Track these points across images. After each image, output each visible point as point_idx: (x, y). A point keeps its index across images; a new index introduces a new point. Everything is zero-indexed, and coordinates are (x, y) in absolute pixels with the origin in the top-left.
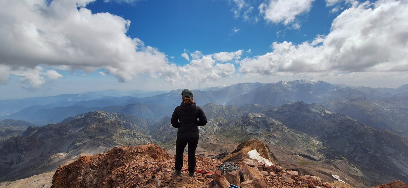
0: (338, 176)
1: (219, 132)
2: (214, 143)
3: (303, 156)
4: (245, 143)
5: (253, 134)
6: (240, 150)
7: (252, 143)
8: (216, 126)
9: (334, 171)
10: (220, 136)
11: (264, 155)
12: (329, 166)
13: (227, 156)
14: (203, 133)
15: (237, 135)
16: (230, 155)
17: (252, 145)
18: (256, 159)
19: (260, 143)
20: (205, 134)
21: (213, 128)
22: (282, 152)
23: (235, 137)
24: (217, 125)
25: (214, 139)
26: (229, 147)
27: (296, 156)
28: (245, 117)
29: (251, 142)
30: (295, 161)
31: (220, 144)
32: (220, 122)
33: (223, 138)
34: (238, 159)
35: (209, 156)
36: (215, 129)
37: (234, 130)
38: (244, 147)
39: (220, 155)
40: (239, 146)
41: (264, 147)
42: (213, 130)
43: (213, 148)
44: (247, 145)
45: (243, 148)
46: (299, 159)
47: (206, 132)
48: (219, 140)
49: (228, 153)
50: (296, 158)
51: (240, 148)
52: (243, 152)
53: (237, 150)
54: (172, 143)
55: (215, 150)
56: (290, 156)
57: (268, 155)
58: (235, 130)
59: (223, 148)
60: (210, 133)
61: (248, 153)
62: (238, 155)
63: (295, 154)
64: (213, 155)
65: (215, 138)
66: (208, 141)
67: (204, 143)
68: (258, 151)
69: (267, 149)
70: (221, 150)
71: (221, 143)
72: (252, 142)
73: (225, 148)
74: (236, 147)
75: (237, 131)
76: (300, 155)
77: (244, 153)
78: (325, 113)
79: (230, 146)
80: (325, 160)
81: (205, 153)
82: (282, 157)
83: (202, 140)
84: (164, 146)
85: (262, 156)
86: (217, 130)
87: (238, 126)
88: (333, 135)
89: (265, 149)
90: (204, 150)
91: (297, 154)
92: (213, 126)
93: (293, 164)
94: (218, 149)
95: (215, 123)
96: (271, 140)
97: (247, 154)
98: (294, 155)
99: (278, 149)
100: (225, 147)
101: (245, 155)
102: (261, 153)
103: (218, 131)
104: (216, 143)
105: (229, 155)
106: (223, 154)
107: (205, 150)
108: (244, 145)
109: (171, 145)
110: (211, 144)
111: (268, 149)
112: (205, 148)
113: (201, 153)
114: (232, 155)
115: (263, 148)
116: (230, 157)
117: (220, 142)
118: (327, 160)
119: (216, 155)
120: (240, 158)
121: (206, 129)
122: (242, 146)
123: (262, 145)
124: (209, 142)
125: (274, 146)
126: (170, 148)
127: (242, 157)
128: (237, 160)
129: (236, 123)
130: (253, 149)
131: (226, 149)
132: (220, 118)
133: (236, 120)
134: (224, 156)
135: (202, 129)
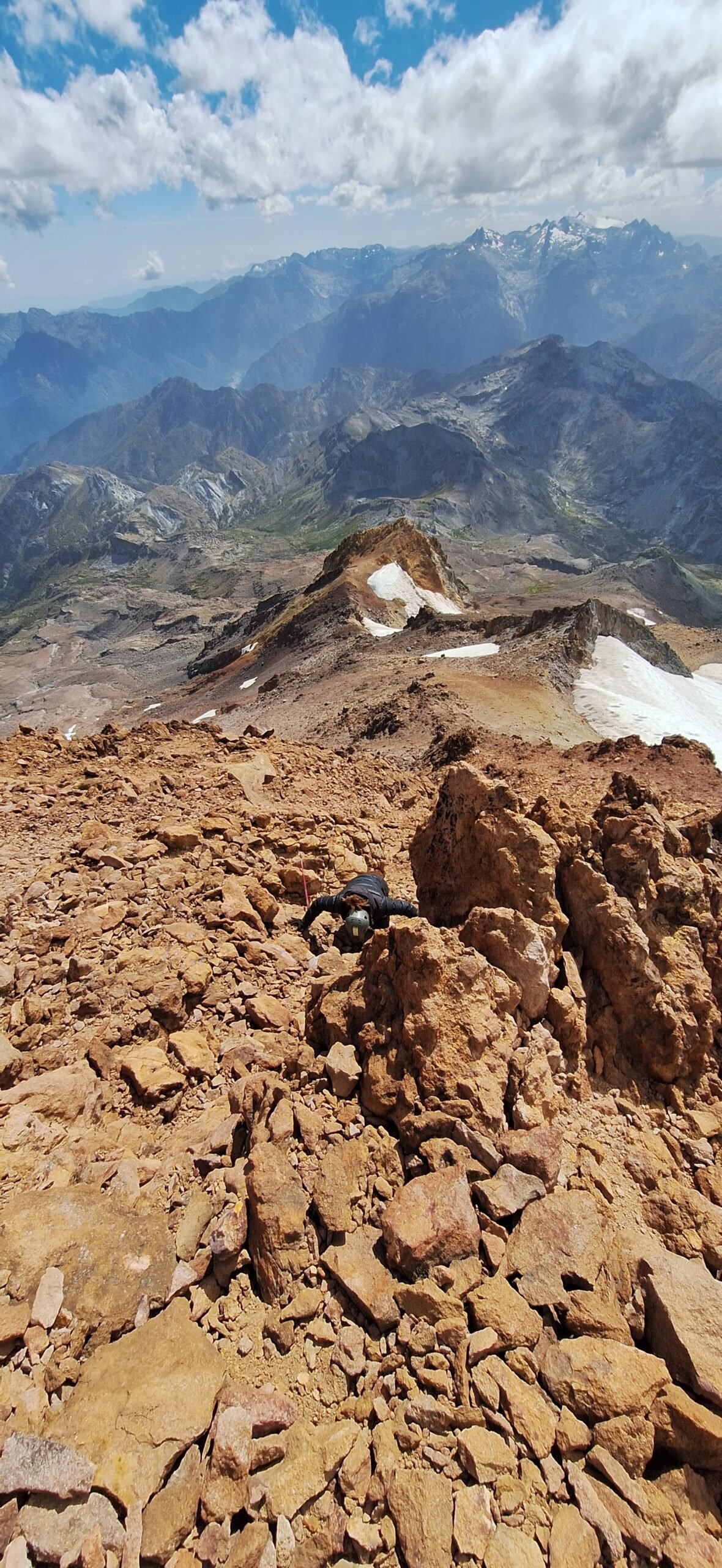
0: (642, 611)
1: (235, 515)
2: (227, 564)
3: (543, 563)
4: (354, 545)
5: (372, 509)
6: (340, 572)
7: (382, 538)
8: (221, 493)
9: (632, 596)
10: (243, 534)
11: (429, 577)
12: (616, 585)
13: (289, 605)
14: (169, 533)
15: (311, 519)
16: (299, 599)
17: (380, 545)
18: (399, 599)
19: (410, 535)
20: (182, 535)
21: (209, 504)
22: (477, 561)
23: (303, 528)
24: (223, 486)
25: (222, 551)
26: (286, 572)
27: (518, 567)
28: (333, 435)
29: (377, 534)
30: (517, 586)
31: (250, 566)
32: (232, 473)
33: (257, 541)
34: (335, 608)
35: (214, 619)
36: (218, 509)
37: (297, 500)
38: (351, 559)
39: (262, 606)
40: (330, 559)
41: (427, 547)
42: (211, 512)
43: (224, 587)
44: (362, 551)
45: (347, 563)
46: (527, 576)
47: (183, 526)
48: (242, 549)
49: (290, 595)
50: (518, 573)
51: (335, 566)
52: (349, 579)
53: (328, 575)
54: (48, 594)
55: (234, 594)
56: (499, 572)
57: (442, 576)
58: (299, 502)
59: (267, 578)
60: (198, 525)
61: (370, 581)
62: (331, 595)
63: (517, 561)
64: (231, 614)
65: (226, 545)
66: (198, 563)
67: (186, 572)
68: (405, 567)
69: (436, 555)
70: (258, 589)
71: (253, 561)
72: (379, 536)
73: (271, 580)
74: (314, 567)
75: (309, 505)
76: (534, 562)
77: (354, 583)
78: (632, 383)
79: (291, 566)
80: (604, 567)
81: (196, 611)
82: (476, 580)
83: (173, 560)
84: (17, 612)
85: (419, 583)
86: (225, 510)
87: (308, 482)
88: (642, 471)
89: (430, 554)
90: (189, 599)
91: (524, 559)
92: (209, 494)
93: (513, 595)
94: (243, 586)
95: (214, 480)
96: (438, 521)
97: (366, 584)
98: (512, 567)
99: (461, 552)
100: (271, 573)
101: (359, 589)
102: (417, 574)
103: (231, 512)
104: (234, 564)
105: (296, 602)
106: (271, 602)
107: (196, 601)
108: (349, 552)
109: (45, 602)
110: (215, 571)
111: (441, 553)
112: (193, 593)
113: (184, 614)
114: (309, 601)
115: (423, 553)
116: (301, 609)
117: (250, 558)
118: (611, 565)
119: (243, 611)
120: (343, 605)
121: (180, 512)
122: (343, 557)
123: (419, 541)
124: (203, 567)
125: (450, 541)
126: (49, 616)
127: (348, 601)
128: (332, 613)
129: (302, 469)
130: (384, 561)
131: (275, 583)
132: (232, 451)
133: (300, 456)
134: (279, 610)
135: (161, 514)
